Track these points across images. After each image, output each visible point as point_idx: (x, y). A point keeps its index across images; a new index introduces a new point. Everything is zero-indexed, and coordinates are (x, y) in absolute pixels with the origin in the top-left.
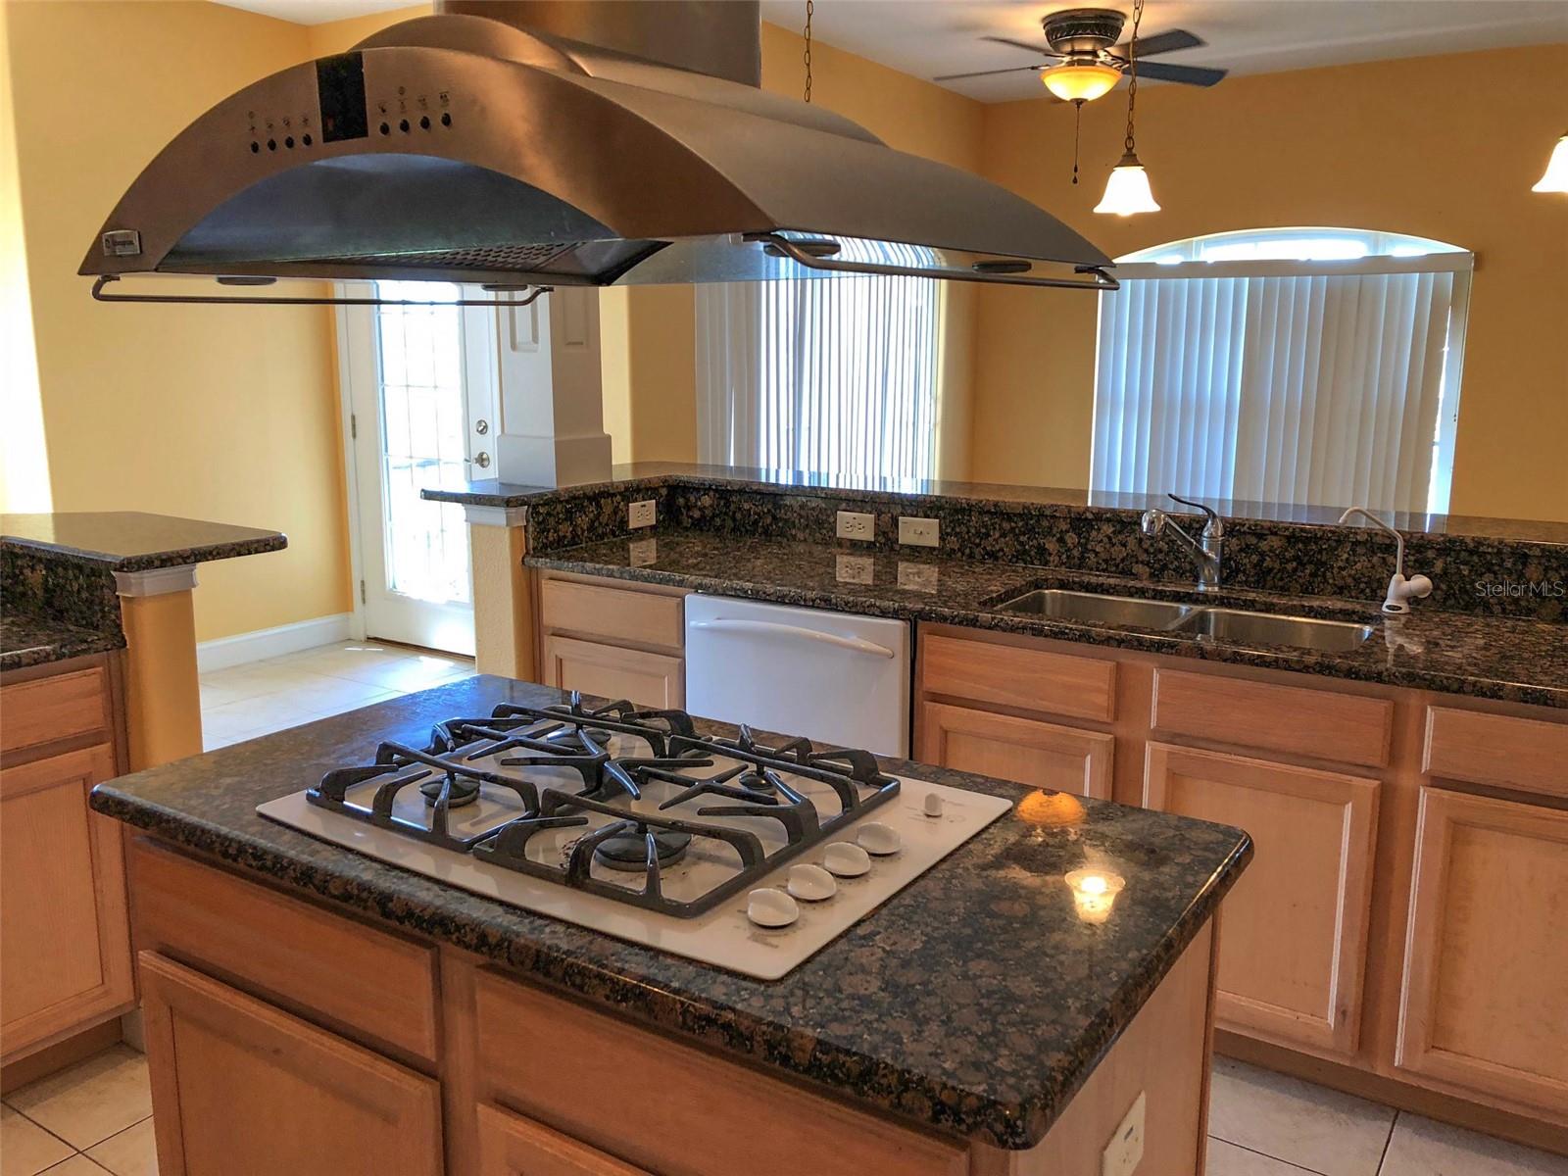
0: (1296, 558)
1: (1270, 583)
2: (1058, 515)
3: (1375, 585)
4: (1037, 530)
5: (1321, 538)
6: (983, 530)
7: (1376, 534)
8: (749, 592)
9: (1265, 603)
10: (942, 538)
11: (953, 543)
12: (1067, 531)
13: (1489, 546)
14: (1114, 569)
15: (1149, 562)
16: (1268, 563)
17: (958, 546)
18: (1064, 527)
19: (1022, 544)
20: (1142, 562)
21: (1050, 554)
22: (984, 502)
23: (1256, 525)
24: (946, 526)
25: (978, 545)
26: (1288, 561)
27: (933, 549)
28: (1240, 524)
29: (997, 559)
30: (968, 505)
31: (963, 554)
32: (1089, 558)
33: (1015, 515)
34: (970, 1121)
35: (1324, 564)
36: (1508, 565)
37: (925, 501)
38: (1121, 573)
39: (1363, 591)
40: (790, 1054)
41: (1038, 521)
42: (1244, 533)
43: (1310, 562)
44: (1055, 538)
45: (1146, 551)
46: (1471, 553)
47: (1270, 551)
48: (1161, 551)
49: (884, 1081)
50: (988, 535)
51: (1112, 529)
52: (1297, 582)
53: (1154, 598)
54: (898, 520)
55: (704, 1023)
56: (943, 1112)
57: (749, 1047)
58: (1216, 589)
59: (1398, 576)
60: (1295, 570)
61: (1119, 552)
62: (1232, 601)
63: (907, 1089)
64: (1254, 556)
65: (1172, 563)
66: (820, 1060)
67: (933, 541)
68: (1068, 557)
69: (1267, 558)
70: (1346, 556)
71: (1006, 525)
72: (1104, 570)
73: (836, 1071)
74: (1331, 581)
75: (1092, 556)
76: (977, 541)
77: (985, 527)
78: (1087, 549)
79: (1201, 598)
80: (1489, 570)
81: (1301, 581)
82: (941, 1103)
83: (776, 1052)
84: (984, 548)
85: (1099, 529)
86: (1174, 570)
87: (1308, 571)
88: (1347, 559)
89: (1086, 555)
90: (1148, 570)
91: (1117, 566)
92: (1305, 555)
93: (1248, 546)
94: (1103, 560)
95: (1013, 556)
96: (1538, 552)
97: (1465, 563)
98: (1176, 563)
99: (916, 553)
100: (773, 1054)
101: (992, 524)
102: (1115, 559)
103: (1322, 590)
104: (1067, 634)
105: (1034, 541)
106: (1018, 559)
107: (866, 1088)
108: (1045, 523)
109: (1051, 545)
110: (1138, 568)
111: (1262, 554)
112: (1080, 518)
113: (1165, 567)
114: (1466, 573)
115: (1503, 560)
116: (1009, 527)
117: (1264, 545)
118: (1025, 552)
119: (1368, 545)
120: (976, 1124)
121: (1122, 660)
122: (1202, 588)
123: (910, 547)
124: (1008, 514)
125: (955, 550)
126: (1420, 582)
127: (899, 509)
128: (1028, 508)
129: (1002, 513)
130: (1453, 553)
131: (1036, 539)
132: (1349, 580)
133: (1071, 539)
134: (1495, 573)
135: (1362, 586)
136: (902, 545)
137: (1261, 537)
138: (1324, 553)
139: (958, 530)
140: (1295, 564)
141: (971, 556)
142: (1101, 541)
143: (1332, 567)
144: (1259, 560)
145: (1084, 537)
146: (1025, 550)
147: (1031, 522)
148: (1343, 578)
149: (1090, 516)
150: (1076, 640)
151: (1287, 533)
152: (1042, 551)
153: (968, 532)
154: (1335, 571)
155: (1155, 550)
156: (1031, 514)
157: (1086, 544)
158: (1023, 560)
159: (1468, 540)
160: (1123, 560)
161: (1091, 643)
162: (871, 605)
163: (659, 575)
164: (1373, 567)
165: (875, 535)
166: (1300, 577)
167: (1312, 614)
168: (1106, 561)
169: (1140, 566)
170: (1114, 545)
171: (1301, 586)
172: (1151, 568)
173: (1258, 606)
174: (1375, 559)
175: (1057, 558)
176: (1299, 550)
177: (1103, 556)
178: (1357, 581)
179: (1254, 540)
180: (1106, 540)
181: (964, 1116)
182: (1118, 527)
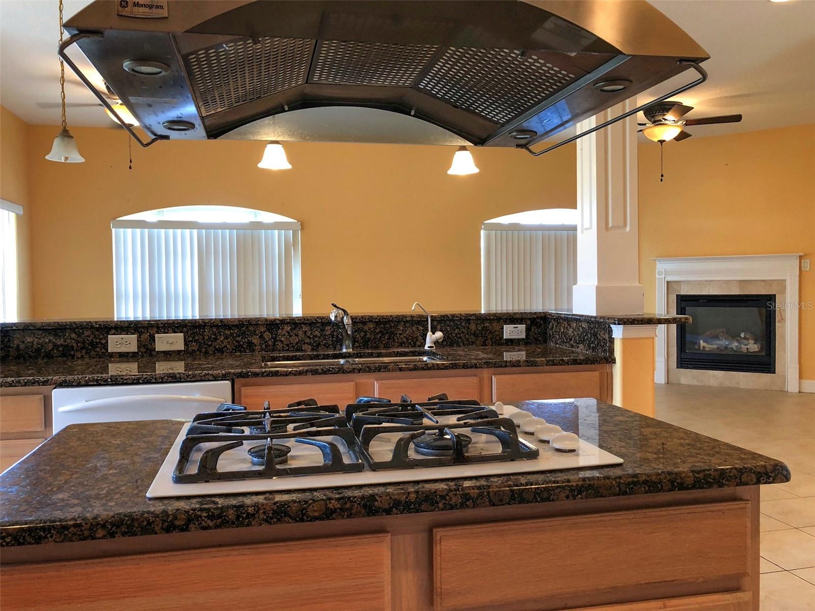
0: (381, 332)
1: (370, 345)
2: (260, 323)
3: (415, 340)
4: (247, 333)
5: (392, 321)
6: (213, 337)
7: (414, 317)
8: (109, 380)
9: (378, 353)
10: (186, 344)
11: (194, 346)
12: (265, 332)
13: (457, 317)
14: (292, 348)
15: (311, 343)
16: (368, 336)
17: (197, 347)
18: (263, 329)
19: (238, 341)
20: (307, 344)
21: (255, 346)
22: (213, 320)
23: (362, 318)
24: (188, 337)
25: (210, 346)
26: (378, 334)
27: (179, 352)
28: (355, 318)
29: (222, 352)
30: (204, 322)
31: (201, 352)
32: (278, 344)
33: (233, 326)
34: (773, 475)
35: (393, 333)
36: (463, 324)
37: (174, 323)
38: (296, 350)
39: (410, 344)
40: (683, 481)
41: (247, 328)
42: (358, 322)
43: (387, 333)
44: (258, 336)
45: (309, 337)
46: (450, 320)
47: (369, 330)
48: (316, 336)
49: (731, 474)
50: (216, 339)
51: (290, 328)
52: (382, 343)
53: (323, 359)
54: (154, 337)
55: (632, 486)
56: (761, 476)
57: (660, 488)
58: (351, 350)
59: (429, 333)
60: (380, 337)
61: (294, 340)
62: (362, 354)
63: (742, 473)
64: (362, 333)
65: (322, 342)
66: (699, 477)
67: (180, 346)
68: (266, 346)
69: (368, 333)
70: (402, 328)
71: (228, 332)
72: (287, 350)
73: (708, 480)
74: (397, 341)
75: (280, 343)
76: (210, 343)
77: (215, 334)
78: (276, 340)
79: (347, 355)
80: (457, 328)
81: (384, 342)
82: (759, 472)
83: (675, 484)
84: (215, 347)
85: (283, 328)
86: (324, 345)
87: (386, 337)
88: (402, 330)
89: (276, 343)
90: (310, 347)
91: (294, 347)
92: (385, 330)
93: (359, 329)
94: (286, 345)
95: (233, 349)
96: (474, 318)
97: (448, 326)
98: (324, 341)
99: (168, 355)
100: (674, 485)
101: (219, 333)
102: (293, 343)
103: (393, 346)
104: (331, 371)
105: (246, 339)
106: (236, 351)
107: (724, 481)
108: (251, 328)
109: (256, 340)
110: (305, 347)
111: (366, 332)
112: (273, 324)
113: (319, 345)
114: (449, 330)
115: (461, 323)
116: (229, 333)
117: (366, 328)
118: (240, 346)
119: (411, 322)
120: (776, 475)
121: (358, 381)
122: (344, 350)
123: (164, 352)
124: (228, 326)
125: (195, 351)
126: (439, 334)
127: (155, 330)
128: (241, 321)
129: (225, 325)
130: (443, 322)
131: (247, 338)
132: (405, 340)
133: (267, 335)
134: (459, 329)
135: (410, 341)
136: (157, 352)
137: (364, 323)
138: (392, 328)
139: (197, 338)
140: (380, 334)
141: (206, 353)
142: (284, 335)
143: (396, 334)
144: (364, 335)
145: (275, 334)
146: (241, 345)
147: (243, 329)
148: (402, 338)
149: (278, 322)
150: (337, 373)
151: (377, 320)
152: (250, 344)
153: (203, 339)
154: (398, 335)
155: (313, 336)
156: (244, 324)
157: (276, 337)
158: (239, 350)
159: (449, 316)
160: (296, 344)
161: (344, 373)
162: (206, 374)
163: (24, 380)
164: (413, 332)
165: (138, 347)
166: (383, 340)
167: (399, 355)
168: (287, 345)
169: (306, 345)
170: (291, 336)
171: (384, 345)
172: (312, 345)
173: (374, 355)
174: (414, 328)
175: (259, 347)
176: (382, 327)
177: (285, 343)
178: (407, 339)
179: (361, 326)
180: (287, 334)
181: (770, 474)
182: (293, 326)
